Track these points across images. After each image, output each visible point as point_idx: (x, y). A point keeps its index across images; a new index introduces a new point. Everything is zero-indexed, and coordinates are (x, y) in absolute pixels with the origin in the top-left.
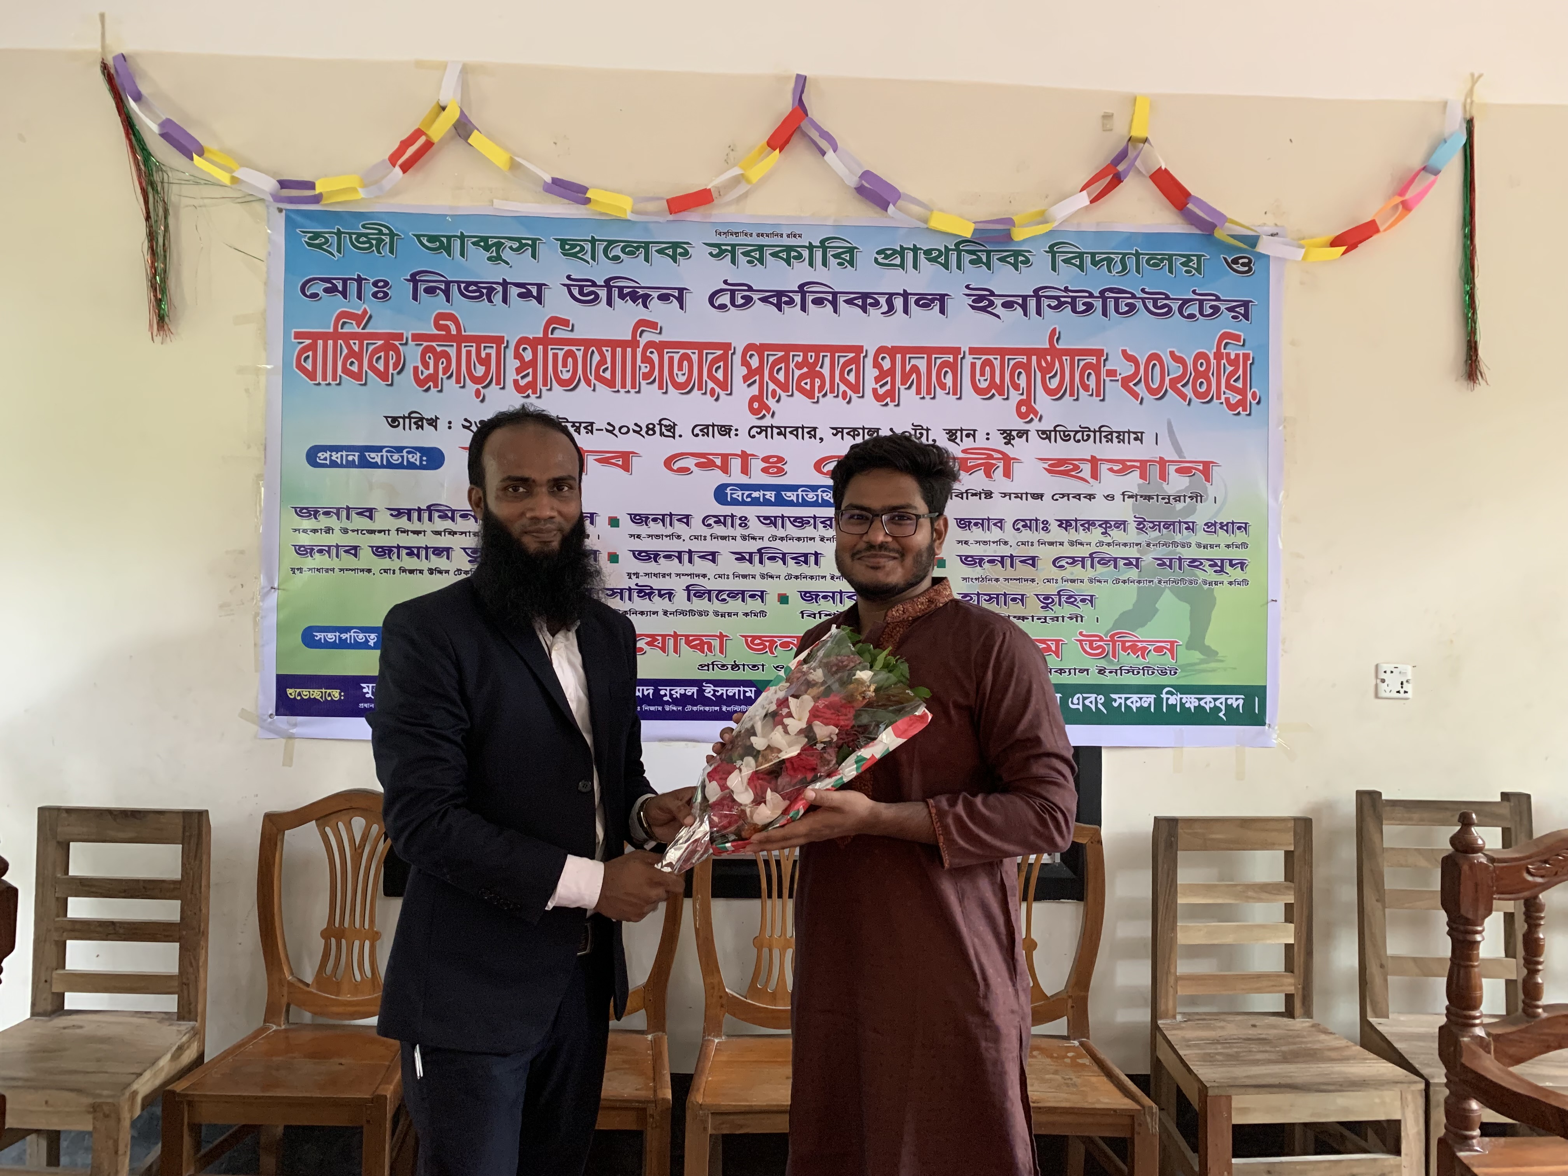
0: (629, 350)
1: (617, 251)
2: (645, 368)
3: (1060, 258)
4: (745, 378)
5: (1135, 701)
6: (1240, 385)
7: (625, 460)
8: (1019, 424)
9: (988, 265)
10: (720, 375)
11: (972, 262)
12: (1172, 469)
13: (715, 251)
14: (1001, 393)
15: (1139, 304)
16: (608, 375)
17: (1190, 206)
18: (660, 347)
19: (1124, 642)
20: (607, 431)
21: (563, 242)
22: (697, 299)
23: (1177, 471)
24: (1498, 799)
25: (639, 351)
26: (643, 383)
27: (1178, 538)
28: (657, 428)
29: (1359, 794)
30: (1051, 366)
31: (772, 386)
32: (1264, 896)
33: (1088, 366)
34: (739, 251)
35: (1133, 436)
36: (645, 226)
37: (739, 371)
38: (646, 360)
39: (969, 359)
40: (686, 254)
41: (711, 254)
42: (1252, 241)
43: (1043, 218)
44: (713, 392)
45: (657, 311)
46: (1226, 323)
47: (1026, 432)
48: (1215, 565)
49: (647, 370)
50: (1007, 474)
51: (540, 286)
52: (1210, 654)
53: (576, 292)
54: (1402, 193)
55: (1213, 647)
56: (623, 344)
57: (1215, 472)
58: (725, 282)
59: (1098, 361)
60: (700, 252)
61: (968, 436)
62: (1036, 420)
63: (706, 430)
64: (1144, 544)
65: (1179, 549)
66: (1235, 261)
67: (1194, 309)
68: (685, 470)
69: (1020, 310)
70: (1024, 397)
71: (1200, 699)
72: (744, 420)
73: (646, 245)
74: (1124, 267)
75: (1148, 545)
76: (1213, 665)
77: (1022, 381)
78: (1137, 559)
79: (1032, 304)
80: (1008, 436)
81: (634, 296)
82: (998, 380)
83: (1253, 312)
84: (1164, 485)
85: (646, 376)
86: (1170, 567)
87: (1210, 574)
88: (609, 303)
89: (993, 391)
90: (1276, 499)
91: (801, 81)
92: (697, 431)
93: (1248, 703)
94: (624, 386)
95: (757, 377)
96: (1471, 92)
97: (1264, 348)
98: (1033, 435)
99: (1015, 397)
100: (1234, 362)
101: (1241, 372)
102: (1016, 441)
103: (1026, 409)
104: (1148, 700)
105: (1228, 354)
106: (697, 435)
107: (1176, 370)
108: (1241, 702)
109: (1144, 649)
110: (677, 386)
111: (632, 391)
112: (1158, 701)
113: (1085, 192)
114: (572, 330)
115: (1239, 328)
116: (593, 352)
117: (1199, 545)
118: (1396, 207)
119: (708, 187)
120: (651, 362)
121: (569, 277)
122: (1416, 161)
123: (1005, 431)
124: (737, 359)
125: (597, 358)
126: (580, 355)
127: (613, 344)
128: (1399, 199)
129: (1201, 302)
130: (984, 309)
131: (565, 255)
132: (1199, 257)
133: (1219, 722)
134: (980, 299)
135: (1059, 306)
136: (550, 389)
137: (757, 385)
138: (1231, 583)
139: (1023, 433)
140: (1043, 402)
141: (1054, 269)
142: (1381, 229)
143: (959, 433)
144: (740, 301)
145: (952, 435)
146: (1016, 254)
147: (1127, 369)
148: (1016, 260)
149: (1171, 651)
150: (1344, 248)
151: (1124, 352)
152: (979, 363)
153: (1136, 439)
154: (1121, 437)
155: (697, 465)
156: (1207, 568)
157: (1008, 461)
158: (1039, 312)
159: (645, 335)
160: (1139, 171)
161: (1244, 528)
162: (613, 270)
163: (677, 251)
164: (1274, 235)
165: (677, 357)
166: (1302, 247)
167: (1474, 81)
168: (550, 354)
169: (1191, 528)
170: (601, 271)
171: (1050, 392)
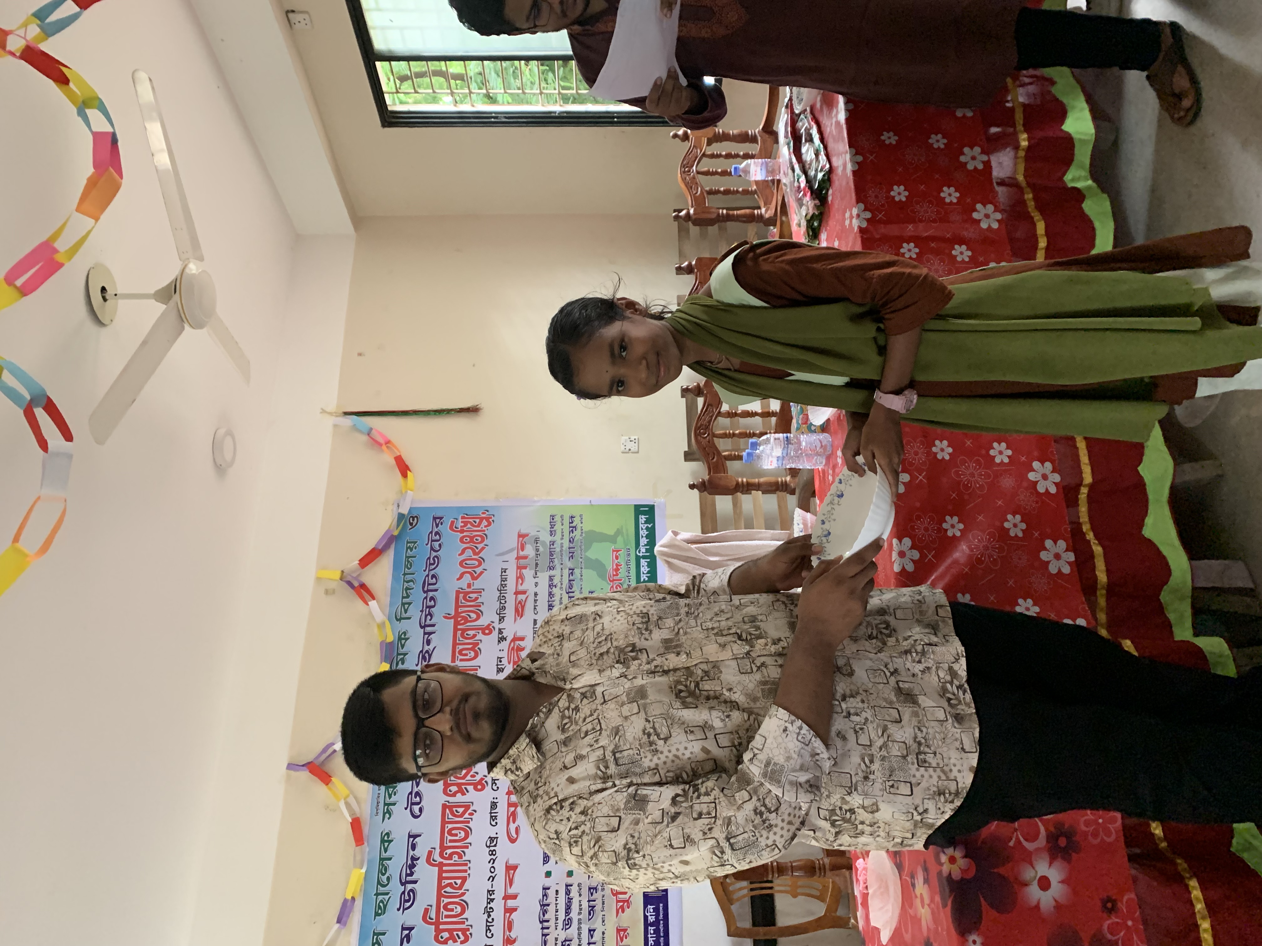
0: (444, 868)
1: (384, 878)
2: (456, 857)
3: (404, 615)
4: (463, 794)
5: (644, 569)
6: (478, 521)
7: (511, 869)
8: (495, 633)
9: (405, 654)
10: (461, 810)
11: (403, 663)
12: (522, 553)
13: (387, 815)
14: (478, 644)
15: (432, 573)
16: (459, 882)
17: (380, 548)
18: (443, 848)
19: (614, 575)
20: (493, 881)
21: (377, 914)
22: (415, 826)
23: (522, 551)
24: (684, 399)
25: (445, 862)
26: (464, 858)
27: (558, 550)
28: (492, 848)
29: (686, 460)
30: (463, 618)
31: (469, 778)
32: (738, 505)
33: (464, 598)
34: (388, 801)
35: (504, 574)
36: (370, 862)
37: (459, 798)
38: (450, 857)
40: (388, 834)
41: (389, 818)
42: (401, 516)
43: (382, 626)
44: (471, 814)
45: (421, 851)
46: (444, 529)
47: (500, 629)
48: (572, 531)
49: (457, 856)
50: (522, 639)
51: (403, 929)
52: (619, 532)
53: (408, 904)
55: (615, 530)
56: (441, 872)
57: (523, 532)
58: (406, 809)
59: (462, 593)
60: (388, 825)
61: (501, 661)
62: (493, 624)
63: (493, 818)
64: (562, 566)
65: (564, 549)
66: (411, 524)
67: (436, 545)
68: (517, 830)
69: (431, 636)
70: (480, 631)
71: (642, 537)
72: (488, 794)
73: (382, 860)
74: (411, 581)
75: (562, 564)
76: (624, 531)
77: (471, 633)
78: (570, 569)
79: (428, 629)
80: (502, 639)
81: (412, 866)
82: (470, 646)
83: (439, 515)
84: (530, 557)
85: (460, 857)
86: (573, 553)
87: (577, 533)
88: (415, 882)
89: (476, 648)
90: (538, 501)
91: (291, 766)
92: (494, 823)
93: (644, 513)
94: (465, 871)
95: (463, 787)
96: (330, 414)
97: (458, 509)
98: (501, 626)
99: (480, 636)
100: (466, 524)
101: (471, 520)
102: (505, 635)
103: (487, 630)
104: (643, 562)
105: (461, 527)
106: (496, 823)
107: (469, 553)
108: (643, 517)
109: (617, 565)
110: (467, 837)
111: (469, 865)
112: (644, 557)
113: (369, 603)
114: (431, 906)
115: (447, 522)
116: (445, 892)
117: (562, 539)
118: (388, 447)
119: (350, 820)
120: (451, 855)
121: (399, 910)
122: (365, 438)
123: (499, 641)
124: (451, 799)
125: (448, 889)
126: (447, 900)
127: (440, 878)
128: (384, 447)
129: (432, 541)
130: (430, 655)
131: (384, 913)
132: (408, 542)
133: (653, 527)
134: (424, 657)
135: (431, 615)
136: (467, 919)
137: (467, 787)
138: (582, 523)
139: (500, 631)
140: (483, 621)
141: (409, 618)
142: (399, 454)
143: (499, 667)
144: (418, 799)
145: (500, 670)
146: (400, 639)
147: (467, 578)
148: (403, 639)
149: (618, 551)
150: (408, 472)
151: (458, 579)
152: (461, 657)
153: (505, 572)
154: (504, 580)
155: (514, 822)
156: (574, 535)
157: (515, 639)
158: (433, 625)
159: (435, 859)
160: (359, 575)
161: (553, 517)
162: (395, 881)
163: (386, 840)
164: (398, 506)
165: (450, 838)
166: (406, 492)
167: (323, 411)
168: (445, 920)
169: (553, 543)
170: (395, 889)
171: (478, 618)
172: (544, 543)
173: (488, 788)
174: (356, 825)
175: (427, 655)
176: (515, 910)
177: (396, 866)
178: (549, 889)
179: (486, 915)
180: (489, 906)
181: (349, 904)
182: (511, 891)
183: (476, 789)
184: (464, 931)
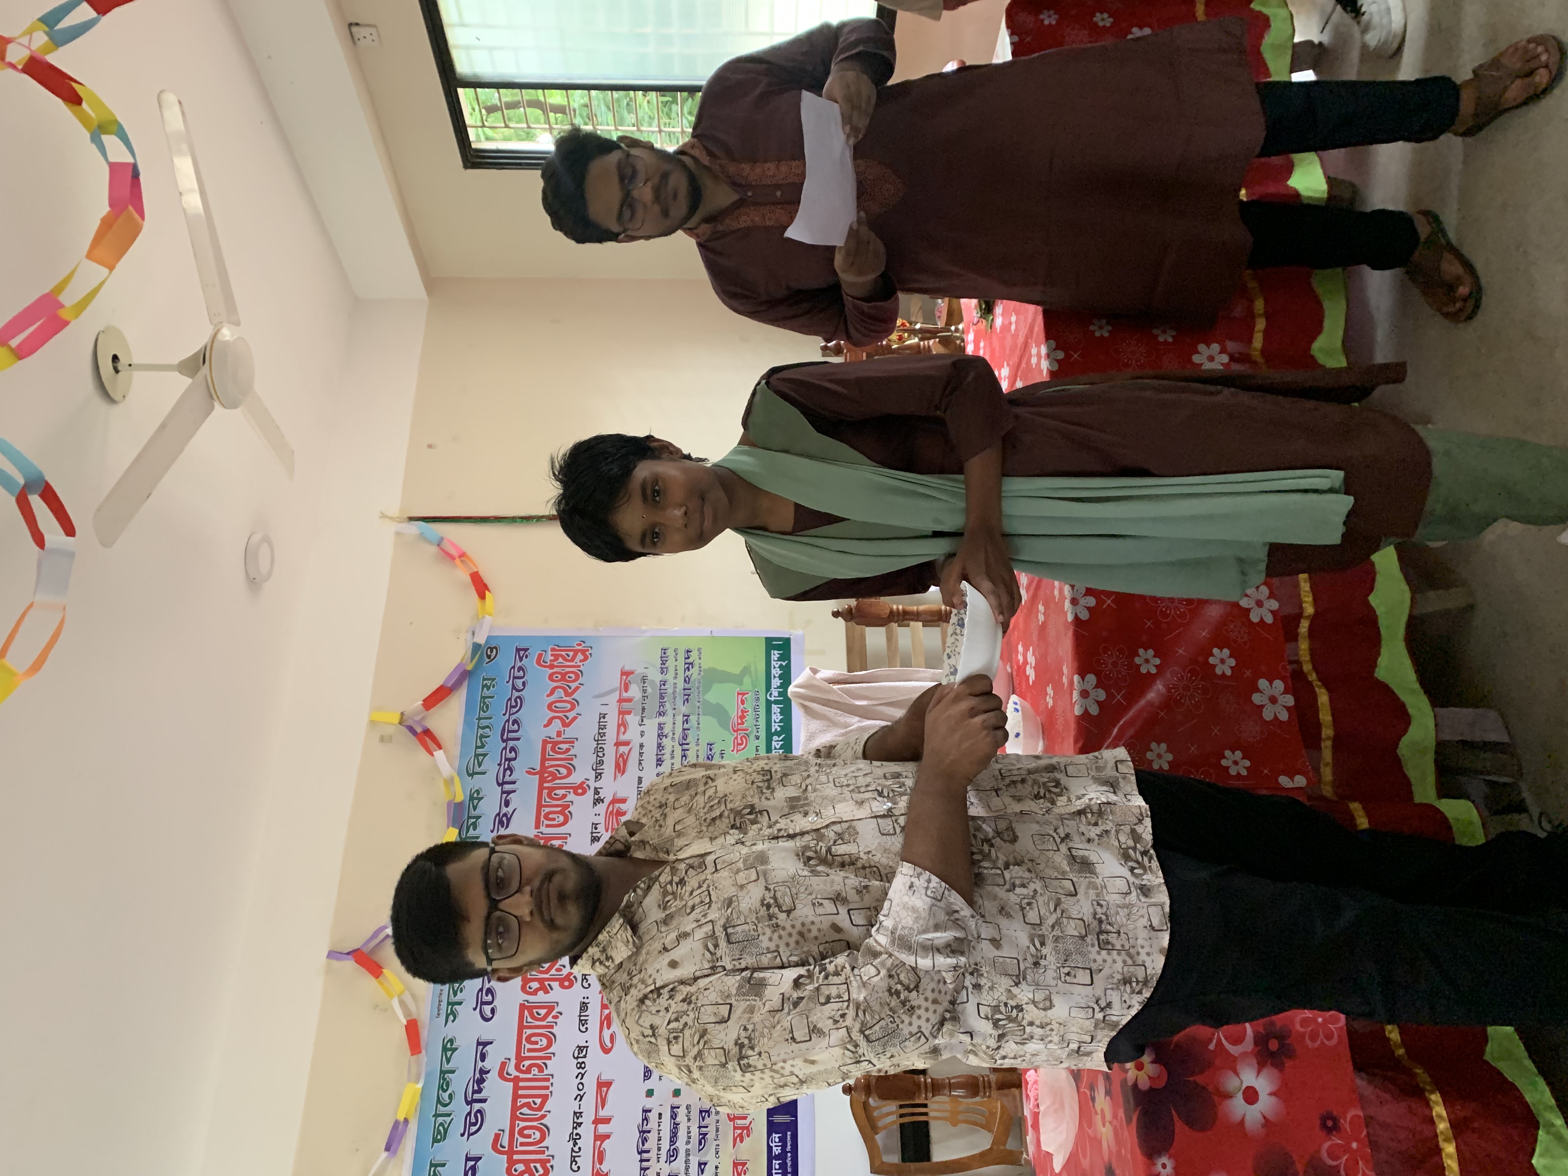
0: (521, 1084)
1: (446, 1096)
2: (535, 1071)
3: (477, 769)
4: (547, 992)
5: (776, 717)
6: (571, 654)
7: (604, 1085)
8: (590, 794)
9: (478, 817)
10: (543, 1012)
11: (475, 829)
12: (625, 695)
13: (451, 1018)
14: (568, 806)
15: (513, 717)
16: (538, 1101)
17: (450, 685)
18: (520, 1059)
19: (738, 724)
20: (580, 1100)
21: (435, 1141)
22: (486, 1031)
23: (626, 692)
25: (522, 1076)
26: (546, 1072)
27: (670, 691)
28: (580, 1060)
30: (551, 774)
31: (553, 972)
32: (893, 639)
33: (553, 750)
34: (453, 999)
35: (602, 720)
36: (428, 1075)
37: (541, 997)
38: (528, 1071)
39: (543, 829)
40: (451, 1041)
41: (453, 1021)
42: (476, 647)
43: (449, 782)
44: (555, 1017)
45: (492, 1063)
46: (530, 663)
47: (596, 789)
48: (688, 668)
49: (536, 1069)
50: (623, 801)
51: (468, 1159)
52: (746, 671)
53: (474, 1129)
54: (453, 558)
55: (742, 668)
56: (516, 1088)
57: (628, 668)
58: (475, 1009)
59: (550, 742)
60: (452, 1030)
61: (596, 828)
62: (588, 782)
63: (583, 1022)
64: (674, 712)
65: (677, 690)
66: (489, 657)
67: (519, 683)
68: (612, 1038)
69: (511, 795)
70: (572, 791)
71: (775, 677)
72: (577, 992)
73: (443, 1072)
74: (487, 727)
75: (675, 709)
76: (752, 669)
77: (561, 792)
78: (684, 716)
79: (507, 787)
80: (598, 801)
81: (481, 1081)
82: (559, 809)
83: (523, 646)
84: (635, 699)
85: (541, 1070)
86: (689, 695)
87: (694, 671)
88: (484, 1101)
89: (566, 812)
90: (646, 631)
91: (333, 955)
92: (583, 1029)
93: (777, 648)
94: (547, 1088)
95: (546, 983)
96: (391, 518)
97: (548, 639)
98: (598, 785)
99: (571, 797)
100: (556, 657)
101: (563, 653)
102: (602, 796)
103: (580, 789)
104: (775, 708)
105: (551, 661)
106: (587, 1029)
107: (560, 693)
108: (776, 652)
109: (743, 711)
110: (550, 1045)
111: (551, 1081)
112: (776, 702)
113: (435, 753)
114: (503, 1131)
115: (534, 654)
116: (521, 1113)
117: (675, 678)
118: (462, 561)
119: (405, 1022)
120: (530, 1067)
121: (462, 1135)
122: (434, 549)
123: (594, 803)
124: (532, 998)
125: (525, 1110)
126: (523, 1124)
127: (516, 1097)
128: (457, 561)
129: (515, 678)
130: (509, 820)
131: (445, 1139)
132: (484, 679)
133: (789, 665)
134: (501, 823)
135: (510, 769)
136: (547, 1148)
137: (552, 983)
138: (700, 658)
139: (596, 792)
140: (575, 779)
141: (484, 773)
142: (476, 570)
143: (594, 835)
144: (490, 998)
145: (595, 839)
146: (472, 798)
147: (557, 724)
148: (476, 799)
149: (743, 694)
150: (487, 592)
151: (545, 726)
152: (546, 822)
153: (604, 718)
154: (602, 727)
155: (609, 1028)
156: (690, 673)
157: (615, 801)
158: (514, 783)
159: (510, 1071)
160: (423, 718)
161: (664, 651)
162: (459, 1098)
163: (449, 1048)
164: (473, 634)
165: (528, 1046)
166: (484, 617)
167: (383, 516)
168: (520, 1148)
169: (664, 683)
170: (459, 1109)
171: (569, 774)
172: (653, 682)
173: (577, 985)
174: (412, 1029)
175: (504, 819)
176: (608, 1137)
177: (460, 1082)
178: (650, 1111)
179: (571, 1142)
180: (575, 1131)
181: (400, 1127)
182: (602, 1113)
183: (562, 986)
184: (544, 1162)
